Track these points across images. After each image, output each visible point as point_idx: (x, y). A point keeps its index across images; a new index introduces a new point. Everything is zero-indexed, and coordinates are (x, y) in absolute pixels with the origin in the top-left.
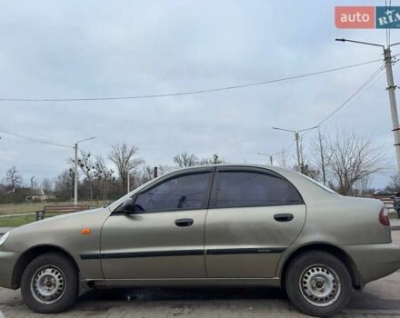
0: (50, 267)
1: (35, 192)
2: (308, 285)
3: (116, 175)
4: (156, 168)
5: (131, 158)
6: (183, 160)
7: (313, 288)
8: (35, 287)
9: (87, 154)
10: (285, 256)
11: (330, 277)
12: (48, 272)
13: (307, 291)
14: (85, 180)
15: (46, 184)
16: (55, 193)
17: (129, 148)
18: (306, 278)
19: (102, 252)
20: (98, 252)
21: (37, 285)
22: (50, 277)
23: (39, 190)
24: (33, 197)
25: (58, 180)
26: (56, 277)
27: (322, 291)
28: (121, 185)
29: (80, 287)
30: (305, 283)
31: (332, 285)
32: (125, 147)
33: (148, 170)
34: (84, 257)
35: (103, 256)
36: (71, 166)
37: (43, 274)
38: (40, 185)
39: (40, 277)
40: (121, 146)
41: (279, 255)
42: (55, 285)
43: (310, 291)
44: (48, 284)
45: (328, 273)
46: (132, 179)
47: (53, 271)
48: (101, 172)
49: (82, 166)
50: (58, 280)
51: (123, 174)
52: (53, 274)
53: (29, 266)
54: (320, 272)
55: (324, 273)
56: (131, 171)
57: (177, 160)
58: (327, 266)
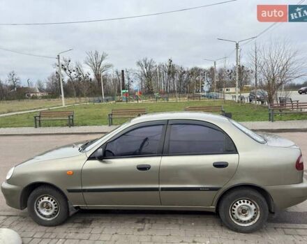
0: (47, 196)
1: (32, 91)
2: (236, 212)
3: (92, 76)
4: (123, 71)
5: (103, 63)
6: (144, 64)
7: (239, 214)
8: (38, 209)
9: (68, 60)
10: (220, 192)
11: (253, 207)
12: (46, 199)
13: (234, 216)
14: (69, 81)
15: (39, 84)
16: (47, 91)
17: (100, 54)
18: (235, 207)
19: (84, 188)
20: (80, 188)
21: (39, 207)
22: (47, 203)
23: (35, 89)
24: (32, 95)
25: (48, 81)
26: (52, 203)
27: (246, 216)
28: (96, 84)
29: (70, 210)
30: (234, 210)
31: (253, 212)
32: (97, 54)
33: (117, 73)
34: (70, 191)
35: (84, 191)
36: (56, 69)
37: (42, 201)
38: (35, 85)
39: (40, 203)
40: (94, 53)
41: (216, 192)
42: (52, 208)
43: (237, 215)
44: (47, 207)
45: (251, 204)
46: (105, 80)
47: (49, 199)
48: (80, 74)
49: (65, 69)
50: (53, 205)
51: (98, 76)
52: (50, 201)
53: (31, 195)
54: (246, 203)
55: (249, 204)
56: (103, 74)
57: (139, 64)
58: (251, 199)
